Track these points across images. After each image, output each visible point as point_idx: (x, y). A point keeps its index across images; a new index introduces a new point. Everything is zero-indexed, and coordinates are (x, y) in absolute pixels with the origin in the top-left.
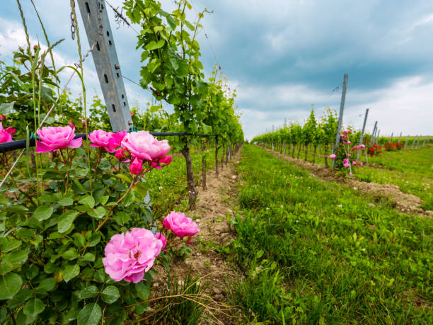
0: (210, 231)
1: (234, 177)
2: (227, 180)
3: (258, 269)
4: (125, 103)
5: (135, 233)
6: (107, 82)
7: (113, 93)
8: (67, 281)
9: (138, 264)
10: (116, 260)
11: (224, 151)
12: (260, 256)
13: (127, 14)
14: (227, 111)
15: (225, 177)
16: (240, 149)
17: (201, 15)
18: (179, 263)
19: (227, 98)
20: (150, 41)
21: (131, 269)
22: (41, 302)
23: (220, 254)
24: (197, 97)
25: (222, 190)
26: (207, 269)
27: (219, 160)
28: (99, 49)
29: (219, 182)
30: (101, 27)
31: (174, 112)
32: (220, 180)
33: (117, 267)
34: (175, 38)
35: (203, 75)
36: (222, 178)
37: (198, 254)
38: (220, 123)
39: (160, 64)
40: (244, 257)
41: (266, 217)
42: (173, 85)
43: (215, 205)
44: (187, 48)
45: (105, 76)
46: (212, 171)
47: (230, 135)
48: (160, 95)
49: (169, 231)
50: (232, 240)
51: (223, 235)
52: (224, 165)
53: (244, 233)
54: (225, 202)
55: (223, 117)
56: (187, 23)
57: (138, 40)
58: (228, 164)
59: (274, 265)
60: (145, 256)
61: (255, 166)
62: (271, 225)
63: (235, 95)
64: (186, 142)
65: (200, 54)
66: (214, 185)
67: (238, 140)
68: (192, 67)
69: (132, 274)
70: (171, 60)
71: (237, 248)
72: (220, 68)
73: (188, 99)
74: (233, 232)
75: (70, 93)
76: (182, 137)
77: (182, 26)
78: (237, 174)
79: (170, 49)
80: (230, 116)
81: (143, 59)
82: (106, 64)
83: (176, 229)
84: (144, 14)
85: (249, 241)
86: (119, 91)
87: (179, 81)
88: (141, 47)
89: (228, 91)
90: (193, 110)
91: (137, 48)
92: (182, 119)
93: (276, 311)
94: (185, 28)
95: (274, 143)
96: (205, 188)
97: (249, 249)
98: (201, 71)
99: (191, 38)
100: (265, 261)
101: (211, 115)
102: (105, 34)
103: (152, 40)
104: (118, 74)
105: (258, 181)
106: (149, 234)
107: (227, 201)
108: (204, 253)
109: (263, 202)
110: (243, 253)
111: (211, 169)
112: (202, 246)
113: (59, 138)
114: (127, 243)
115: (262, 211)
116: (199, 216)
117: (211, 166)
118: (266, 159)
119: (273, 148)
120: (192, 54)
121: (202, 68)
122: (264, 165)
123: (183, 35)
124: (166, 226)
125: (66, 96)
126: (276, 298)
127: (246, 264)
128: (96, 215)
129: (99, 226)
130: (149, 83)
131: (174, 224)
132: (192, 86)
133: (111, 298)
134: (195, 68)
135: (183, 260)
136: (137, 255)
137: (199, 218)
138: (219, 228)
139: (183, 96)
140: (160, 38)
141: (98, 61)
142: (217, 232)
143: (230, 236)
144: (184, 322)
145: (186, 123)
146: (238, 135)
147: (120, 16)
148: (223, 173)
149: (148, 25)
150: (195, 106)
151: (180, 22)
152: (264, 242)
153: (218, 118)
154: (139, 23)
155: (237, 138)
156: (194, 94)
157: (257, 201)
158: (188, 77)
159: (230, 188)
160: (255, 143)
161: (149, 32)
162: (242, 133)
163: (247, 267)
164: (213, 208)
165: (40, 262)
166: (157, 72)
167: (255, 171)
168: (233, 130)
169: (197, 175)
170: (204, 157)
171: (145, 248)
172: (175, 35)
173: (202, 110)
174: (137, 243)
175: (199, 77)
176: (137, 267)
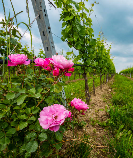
0: (96, 115)
1: (110, 90)
2: (106, 92)
3: (121, 134)
4: (53, 47)
5: (55, 107)
6: (44, 35)
7: (47, 41)
8: (21, 129)
9: (56, 121)
10: (45, 119)
11: (105, 77)
12: (122, 128)
13: (55, 3)
14: (106, 56)
15: (105, 90)
16: (113, 77)
17: (93, 5)
18: (80, 130)
19: (107, 49)
20: (66, 16)
21: (53, 124)
22: (8, 139)
23: (101, 127)
24: (90, 47)
25: (103, 96)
26: (94, 134)
27: (102, 82)
28: (40, 18)
29: (102, 92)
30: (41, 7)
31: (79, 54)
32: (102, 91)
33: (45, 122)
34: (79, 17)
35: (93, 35)
36: (104, 91)
37: (90, 126)
38: (102, 62)
39: (71, 28)
40: (114, 128)
41: (126, 109)
42: (78, 39)
43: (100, 103)
44: (85, 22)
45: (43, 32)
46: (98, 87)
47: (108, 68)
48: (71, 45)
49: (73, 107)
50: (108, 119)
51: (103, 117)
52: (105, 84)
53: (114, 116)
54: (105, 102)
55: (104, 58)
56: (86, 9)
57: (60, 16)
58: (107, 84)
59: (129, 132)
60: (60, 118)
61: (121, 85)
62: (128, 112)
63: (110, 48)
64: (85, 70)
65: (92, 24)
66: (100, 94)
67: (112, 72)
68: (88, 31)
69: (53, 126)
70: (77, 26)
71: (110, 123)
72: (103, 33)
73: (86, 47)
74: (109, 116)
75: (28, 47)
76: (83, 67)
77: (83, 10)
78: (111, 89)
79: (77, 20)
80: (108, 58)
81: (63, 27)
82: (43, 26)
83: (77, 106)
84: (64, 3)
85: (117, 120)
86: (50, 40)
87: (81, 37)
88: (62, 20)
89: (107, 46)
90: (88, 54)
91: (60, 20)
92: (83, 58)
93: (130, 155)
94: (84, 11)
95: (132, 74)
96: (94, 95)
97: (117, 124)
98: (93, 33)
99: (87, 16)
100: (124, 130)
101: (98, 57)
102: (43, 11)
103: (67, 16)
104: (49, 31)
105: (122, 92)
106: (62, 107)
107: (106, 101)
108: (93, 126)
109: (125, 102)
110: (113, 126)
111: (98, 86)
112: (92, 122)
113: (19, 59)
114: (51, 111)
115: (124, 106)
116: (91, 108)
117: (98, 85)
118: (127, 82)
119: (131, 76)
120: (88, 25)
121: (93, 32)
122: (126, 84)
123: (83, 15)
124: (72, 104)
125: (27, 49)
126: (130, 149)
127: (115, 132)
128: (36, 96)
129: (38, 104)
130: (66, 38)
131: (76, 103)
132: (88, 41)
133: (43, 138)
134: (89, 32)
135: (82, 128)
136: (56, 117)
137: (91, 109)
138: (101, 114)
139: (83, 46)
140: (71, 15)
141: (40, 24)
142: (100, 116)
143: (107, 118)
144: (81, 157)
145: (85, 60)
146: (112, 69)
147: (51, 3)
148: (104, 88)
149: (65, 8)
150: (89, 51)
151: (82, 8)
152: (124, 121)
153: (102, 59)
154: (61, 8)
155: (111, 70)
156: (89, 45)
157: (122, 101)
158: (86, 36)
159: (107, 95)
160: (122, 74)
161: (66, 12)
162: (114, 68)
163: (115, 133)
164: (98, 104)
165: (9, 121)
166: (70, 32)
167: (121, 87)
168: (110, 66)
169: (91, 89)
170: (94, 79)
171: (60, 114)
172: (80, 15)
173: (93, 53)
174: (56, 111)
175: (92, 36)
176: (55, 123)
